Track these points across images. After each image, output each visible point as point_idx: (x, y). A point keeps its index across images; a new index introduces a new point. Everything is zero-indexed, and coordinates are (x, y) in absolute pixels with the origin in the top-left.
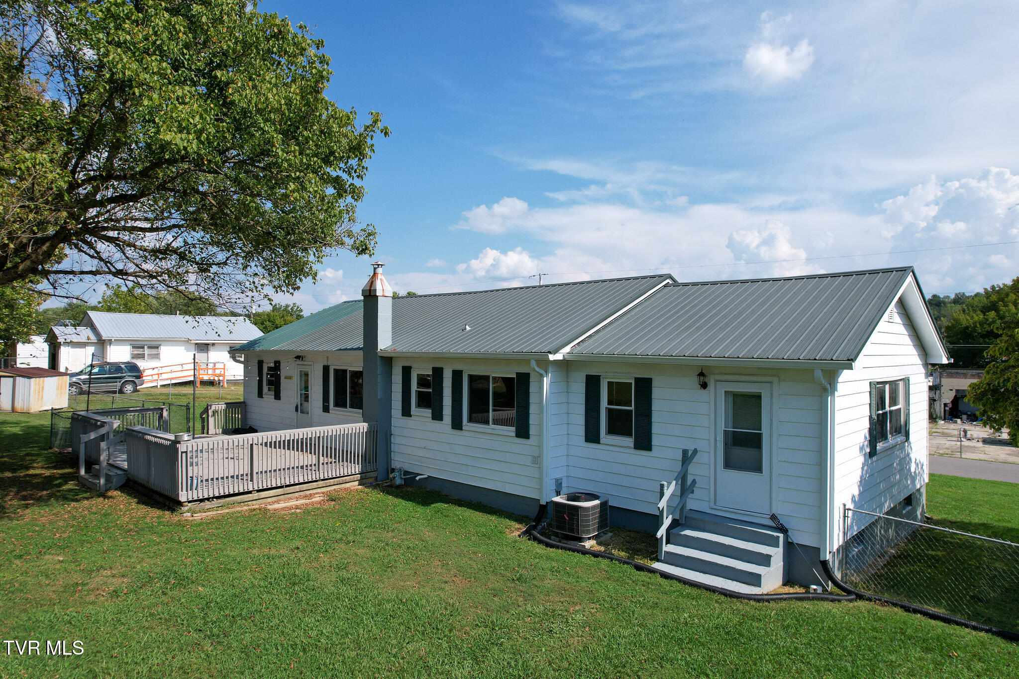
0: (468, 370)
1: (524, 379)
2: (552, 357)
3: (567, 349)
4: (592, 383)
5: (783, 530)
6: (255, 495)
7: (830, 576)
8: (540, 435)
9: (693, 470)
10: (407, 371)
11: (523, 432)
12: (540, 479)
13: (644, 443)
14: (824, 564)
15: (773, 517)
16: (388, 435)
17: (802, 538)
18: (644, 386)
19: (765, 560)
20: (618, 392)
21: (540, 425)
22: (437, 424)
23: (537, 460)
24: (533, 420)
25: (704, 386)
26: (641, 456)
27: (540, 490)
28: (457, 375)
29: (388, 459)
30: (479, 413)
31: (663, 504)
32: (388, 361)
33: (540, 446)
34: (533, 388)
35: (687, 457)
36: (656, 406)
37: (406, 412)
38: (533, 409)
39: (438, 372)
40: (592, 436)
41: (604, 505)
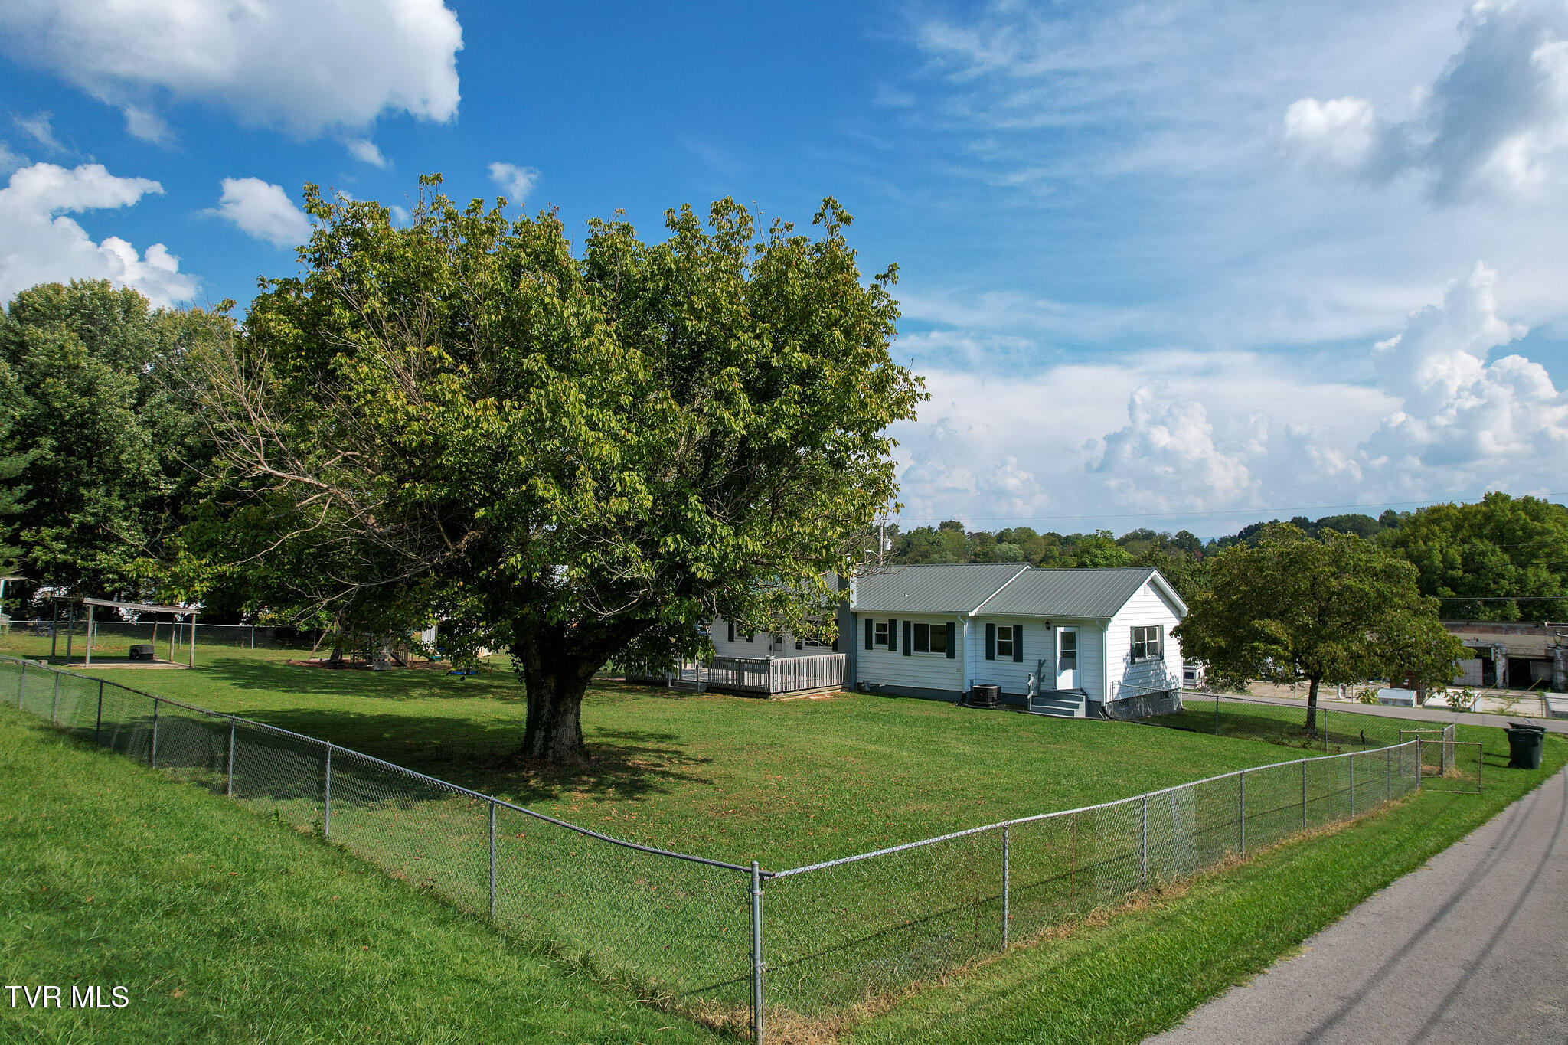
0: (914, 621)
1: (951, 627)
2: (970, 614)
3: (976, 610)
4: (990, 628)
5: (1086, 695)
6: (798, 693)
7: (1105, 713)
8: (962, 656)
9: (1044, 670)
10: (869, 622)
11: (951, 655)
12: (962, 680)
13: (1018, 658)
14: (1103, 708)
15: (1082, 690)
16: (855, 661)
17: (1094, 698)
18: (1018, 629)
19: (1077, 706)
20: (1004, 632)
21: (962, 651)
22: (892, 654)
23: (960, 670)
24: (957, 648)
25: (1048, 628)
26: (1017, 666)
27: (962, 686)
28: (907, 625)
29: (856, 678)
30: (921, 646)
31: (1030, 683)
32: (855, 615)
33: (962, 662)
34: (957, 630)
35: (1041, 663)
36: (1025, 639)
37: (869, 646)
38: (957, 642)
39: (893, 623)
40: (990, 656)
41: (999, 689)
